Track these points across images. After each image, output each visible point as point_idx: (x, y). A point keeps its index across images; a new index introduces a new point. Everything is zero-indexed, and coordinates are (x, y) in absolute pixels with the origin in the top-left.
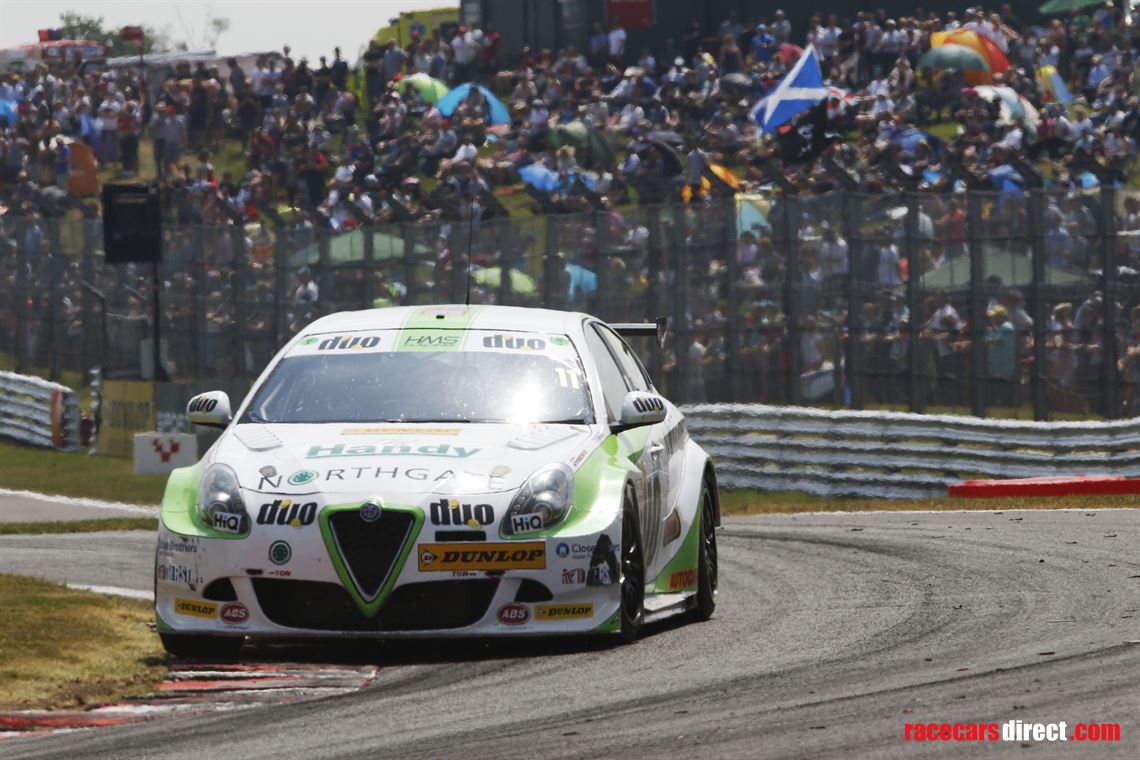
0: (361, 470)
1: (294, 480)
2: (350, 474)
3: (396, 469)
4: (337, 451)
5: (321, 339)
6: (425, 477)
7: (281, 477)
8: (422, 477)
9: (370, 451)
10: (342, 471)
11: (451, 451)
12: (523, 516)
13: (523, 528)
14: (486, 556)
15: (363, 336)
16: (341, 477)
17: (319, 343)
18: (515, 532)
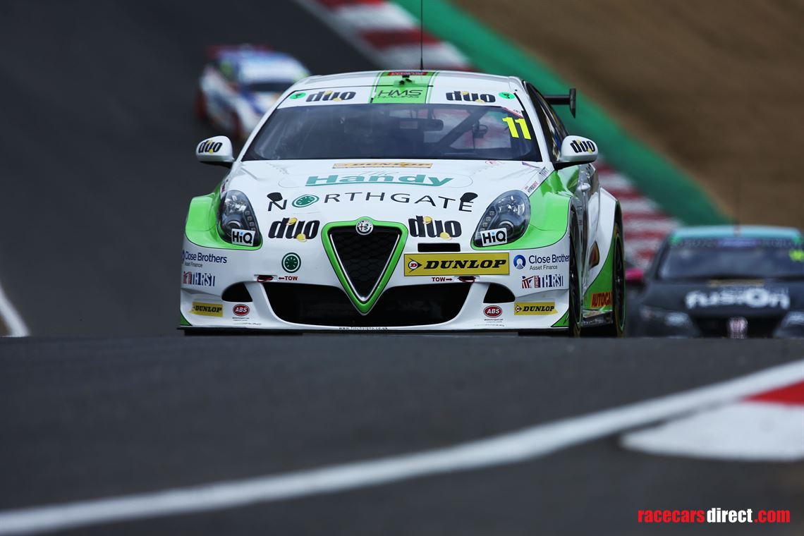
0: (353, 194)
1: (297, 203)
2: (345, 198)
3: (383, 194)
4: (332, 180)
5: (308, 94)
6: (408, 200)
7: (286, 201)
8: (405, 200)
9: (360, 180)
10: (338, 195)
11: (427, 181)
12: (491, 231)
13: (490, 241)
14: (460, 264)
15: (342, 91)
16: (337, 201)
17: (306, 97)
18: (484, 245)
